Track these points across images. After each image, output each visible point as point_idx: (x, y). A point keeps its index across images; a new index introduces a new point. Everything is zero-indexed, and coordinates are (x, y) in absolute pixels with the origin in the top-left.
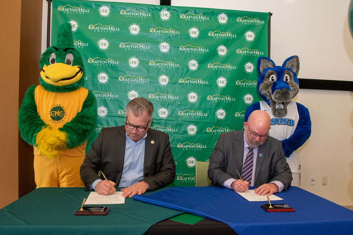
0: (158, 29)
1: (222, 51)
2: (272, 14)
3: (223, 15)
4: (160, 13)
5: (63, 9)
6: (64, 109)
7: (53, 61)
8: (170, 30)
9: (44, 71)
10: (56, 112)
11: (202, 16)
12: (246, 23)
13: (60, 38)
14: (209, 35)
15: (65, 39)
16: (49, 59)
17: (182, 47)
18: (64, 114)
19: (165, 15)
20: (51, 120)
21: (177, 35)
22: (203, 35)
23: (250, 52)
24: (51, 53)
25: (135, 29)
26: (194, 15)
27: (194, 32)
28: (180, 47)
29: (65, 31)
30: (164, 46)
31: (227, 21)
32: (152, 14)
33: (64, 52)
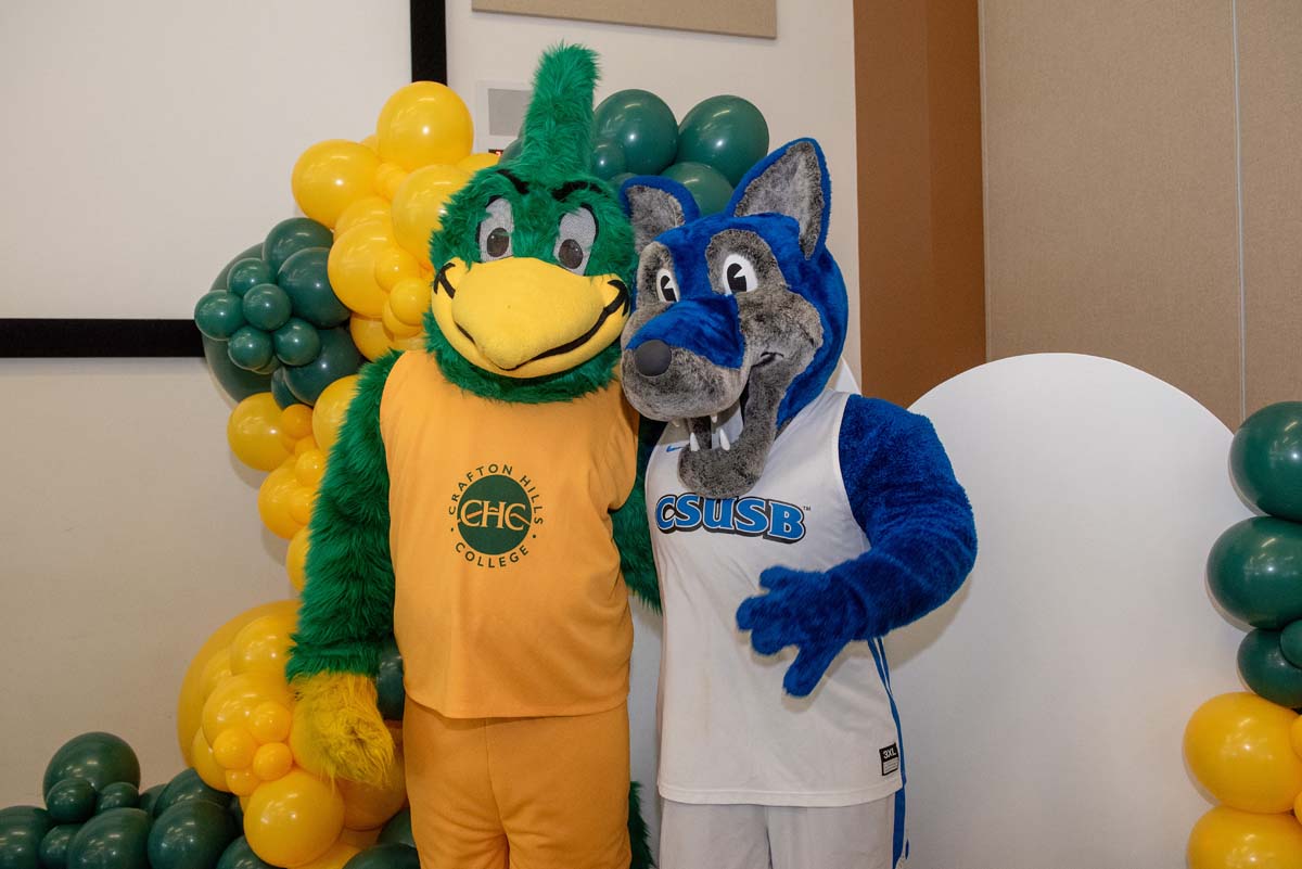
6: (526, 489)
7: (498, 245)
9: (451, 291)
10: (486, 503)
13: (541, 126)
15: (564, 130)
16: (479, 228)
18: (527, 514)
20: (460, 547)
24: (493, 199)
29: (565, 90)
33: (555, 203)
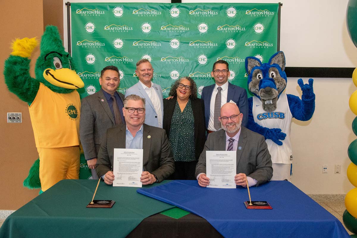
0: (168, 27)
1: (231, 45)
2: (282, 4)
3: (232, 9)
4: (170, 11)
5: (81, 12)
6: (75, 107)
8: (180, 27)
10: (71, 110)
11: (210, 11)
12: (255, 16)
14: (218, 29)
17: (192, 43)
18: (77, 111)
19: (175, 12)
20: (70, 118)
21: (186, 32)
22: (212, 30)
23: (259, 45)
25: (146, 28)
26: (202, 11)
27: (203, 28)
28: (189, 43)
30: (175, 43)
31: (235, 15)
32: (163, 12)
